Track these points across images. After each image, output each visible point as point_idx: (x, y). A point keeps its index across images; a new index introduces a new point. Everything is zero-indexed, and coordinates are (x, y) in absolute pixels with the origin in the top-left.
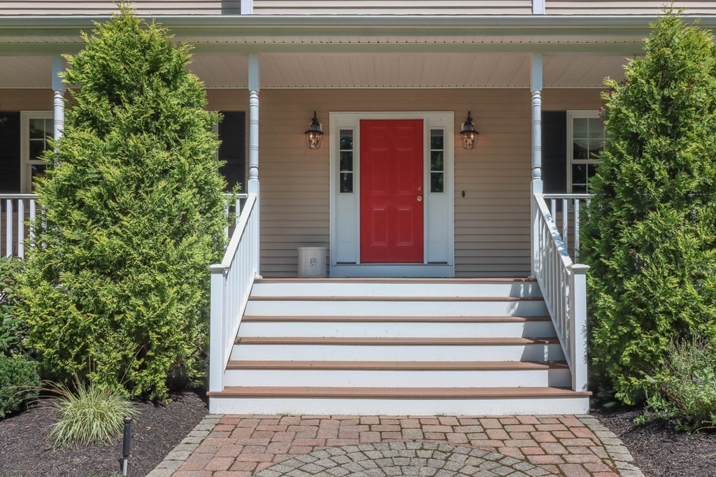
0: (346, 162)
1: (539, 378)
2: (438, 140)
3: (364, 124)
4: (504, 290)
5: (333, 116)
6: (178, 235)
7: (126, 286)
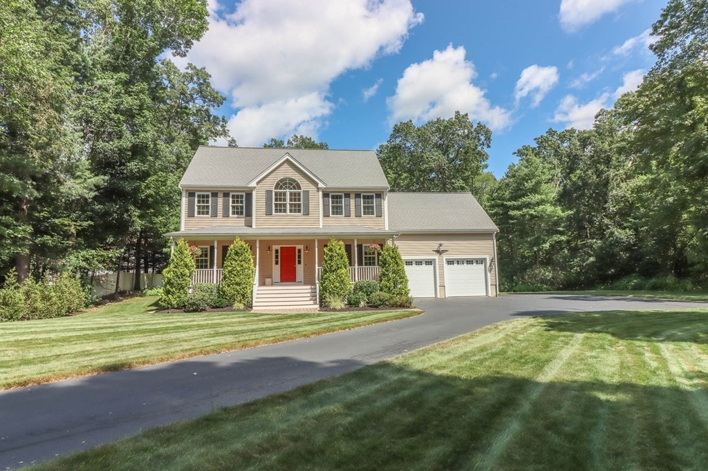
0: (277, 257)
1: (312, 302)
2: (299, 251)
3: (281, 248)
4: (309, 287)
5: (274, 246)
6: (249, 278)
7: (241, 287)
